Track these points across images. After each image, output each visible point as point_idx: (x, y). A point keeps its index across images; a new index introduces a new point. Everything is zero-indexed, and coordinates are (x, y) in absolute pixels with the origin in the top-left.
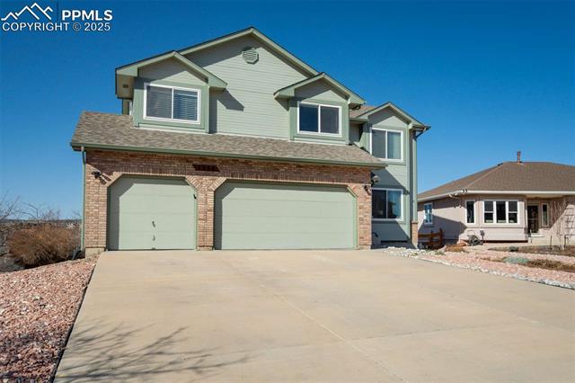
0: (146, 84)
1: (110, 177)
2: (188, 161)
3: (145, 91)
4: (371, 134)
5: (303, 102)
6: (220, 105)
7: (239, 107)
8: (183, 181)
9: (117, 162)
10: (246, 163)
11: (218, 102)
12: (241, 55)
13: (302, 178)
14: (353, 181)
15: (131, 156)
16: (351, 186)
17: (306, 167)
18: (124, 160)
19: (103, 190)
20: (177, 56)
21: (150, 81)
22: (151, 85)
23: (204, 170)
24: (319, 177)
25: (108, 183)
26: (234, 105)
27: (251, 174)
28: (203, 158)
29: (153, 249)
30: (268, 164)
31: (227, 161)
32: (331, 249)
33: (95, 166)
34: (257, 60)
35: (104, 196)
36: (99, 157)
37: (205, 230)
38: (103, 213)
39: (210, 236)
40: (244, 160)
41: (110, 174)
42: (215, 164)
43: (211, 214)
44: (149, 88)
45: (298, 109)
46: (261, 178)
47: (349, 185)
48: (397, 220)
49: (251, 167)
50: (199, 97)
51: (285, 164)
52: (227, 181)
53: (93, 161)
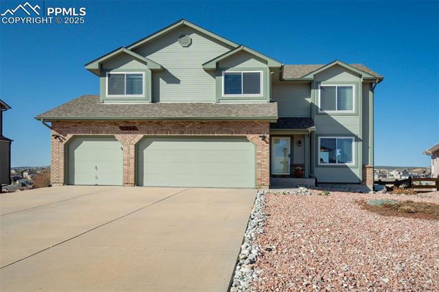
0: (107, 73)
1: (65, 138)
2: (116, 124)
3: (107, 78)
4: (319, 90)
5: (227, 71)
6: (162, 81)
7: (177, 81)
8: (113, 138)
9: (69, 128)
10: (158, 123)
11: (161, 79)
12: (178, 42)
13: (204, 132)
14: (251, 133)
15: (79, 123)
16: (250, 137)
17: (208, 123)
18: (74, 126)
19: (62, 145)
20: (125, 50)
21: (109, 70)
22: (111, 73)
23: (127, 130)
24: (219, 130)
25: (65, 142)
26: (173, 80)
27: (162, 131)
28: (126, 121)
29: (97, 185)
30: (175, 123)
31: (144, 123)
32: (230, 188)
33: (56, 131)
34: (191, 43)
35: (62, 150)
36: (59, 125)
37: (128, 172)
38: (62, 161)
39: (132, 177)
40: (156, 121)
41: (66, 136)
42: (135, 125)
43: (132, 161)
44: (109, 75)
45: (223, 77)
46: (170, 133)
47: (248, 136)
48: (347, 164)
49: (162, 126)
50: (144, 77)
51: (190, 122)
52: (145, 137)
53: (55, 128)
